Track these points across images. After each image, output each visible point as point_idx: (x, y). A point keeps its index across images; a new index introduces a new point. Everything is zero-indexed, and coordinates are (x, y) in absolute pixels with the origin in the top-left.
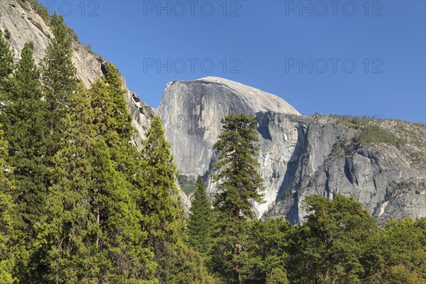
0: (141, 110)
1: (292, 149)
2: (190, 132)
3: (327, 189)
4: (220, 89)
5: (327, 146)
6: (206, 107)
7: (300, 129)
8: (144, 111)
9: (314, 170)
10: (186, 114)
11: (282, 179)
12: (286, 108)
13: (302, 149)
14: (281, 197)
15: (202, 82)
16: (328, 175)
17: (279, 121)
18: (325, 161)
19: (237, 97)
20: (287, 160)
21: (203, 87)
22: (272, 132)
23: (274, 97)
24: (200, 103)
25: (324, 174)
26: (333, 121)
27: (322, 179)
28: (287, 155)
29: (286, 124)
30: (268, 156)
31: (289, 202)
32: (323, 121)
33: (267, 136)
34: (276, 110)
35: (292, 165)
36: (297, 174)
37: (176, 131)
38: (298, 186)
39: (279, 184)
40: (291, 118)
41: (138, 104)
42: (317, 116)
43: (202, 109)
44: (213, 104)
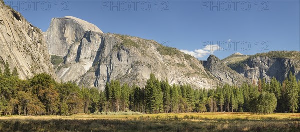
0: (34, 30)
1: (99, 46)
2: (61, 39)
3: (111, 62)
4: (72, 21)
5: (112, 46)
6: (67, 29)
7: (102, 38)
8: (35, 31)
9: (107, 55)
10: (59, 31)
11: (95, 58)
12: (97, 30)
13: (102, 47)
14: (94, 65)
15: (65, 18)
16: (111, 57)
17: (94, 35)
18: (111, 51)
19: (79, 25)
20: (97, 51)
21: (65, 21)
22: (91, 39)
23: (94, 25)
24: (64, 27)
25: (110, 57)
26: (115, 36)
27: (109, 59)
28: (97, 49)
29: (97, 37)
30: (90, 49)
31: (97, 67)
32: (111, 36)
33: (90, 41)
34: (93, 30)
35: (99, 53)
36: (100, 56)
37: (55, 38)
38: (101, 61)
39: (94, 60)
40: (99, 34)
41: (33, 28)
42: (108, 34)
43: (65, 29)
44: (70, 28)
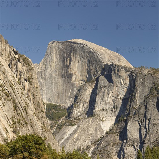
0: (19, 60)
1: (125, 90)
2: (63, 76)
3: (145, 117)
5: (147, 89)
6: (73, 60)
7: (131, 76)
8: (21, 60)
9: (138, 104)
10: (61, 63)
11: (119, 110)
12: (124, 62)
13: (131, 90)
14: (117, 121)
15: (71, 42)
16: (146, 108)
17: (118, 71)
18: (145, 98)
19: (93, 53)
20: (122, 97)
21: (72, 46)
22: (114, 78)
23: (117, 54)
24: (69, 56)
25: (144, 107)
26: (152, 72)
27: (142, 111)
28: (122, 93)
29: (123, 73)
30: (110, 94)
31: (122, 125)
32: (146, 72)
33: (110, 80)
34: (117, 63)
35: (125, 101)
36: (128, 106)
37: (54, 75)
38: (128, 114)
39: (117, 114)
40: (126, 69)
41: (17, 56)
42: (142, 68)
43: (71, 61)
44: (78, 58)
